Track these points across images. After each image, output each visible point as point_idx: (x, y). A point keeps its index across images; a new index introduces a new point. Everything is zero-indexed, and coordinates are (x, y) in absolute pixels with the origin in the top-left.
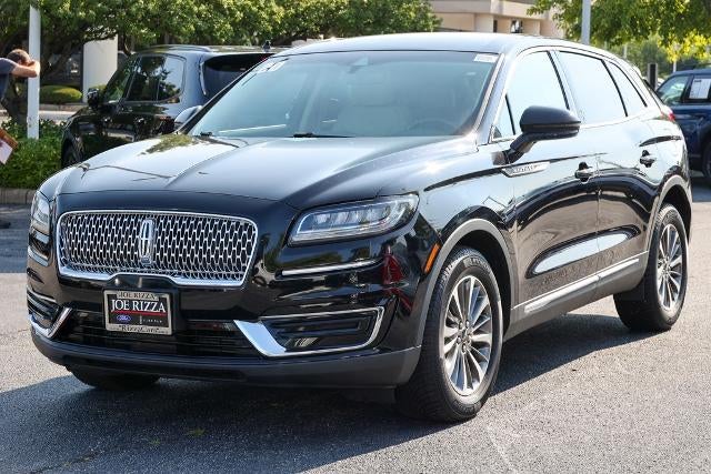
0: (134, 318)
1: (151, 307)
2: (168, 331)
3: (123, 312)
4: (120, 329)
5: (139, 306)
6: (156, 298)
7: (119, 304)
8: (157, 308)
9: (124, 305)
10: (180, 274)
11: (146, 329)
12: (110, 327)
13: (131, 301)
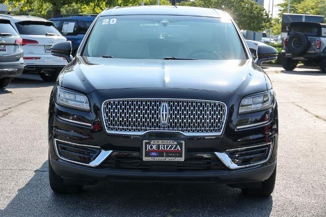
0: (160, 154)
1: (171, 147)
2: (182, 159)
3: (154, 151)
4: (152, 160)
5: (164, 148)
6: (176, 143)
7: (151, 147)
8: (175, 148)
9: (154, 147)
10: (187, 130)
11: (168, 159)
12: (145, 159)
13: (159, 145)
